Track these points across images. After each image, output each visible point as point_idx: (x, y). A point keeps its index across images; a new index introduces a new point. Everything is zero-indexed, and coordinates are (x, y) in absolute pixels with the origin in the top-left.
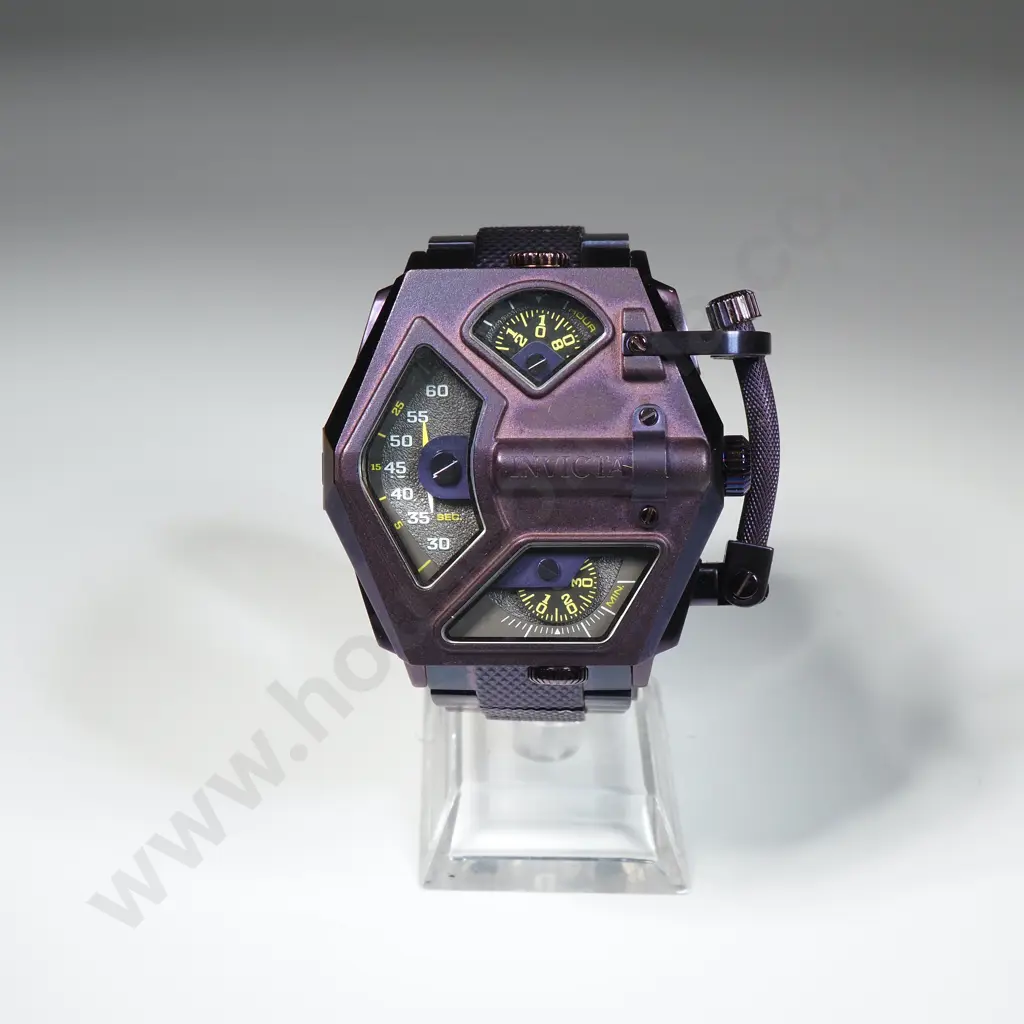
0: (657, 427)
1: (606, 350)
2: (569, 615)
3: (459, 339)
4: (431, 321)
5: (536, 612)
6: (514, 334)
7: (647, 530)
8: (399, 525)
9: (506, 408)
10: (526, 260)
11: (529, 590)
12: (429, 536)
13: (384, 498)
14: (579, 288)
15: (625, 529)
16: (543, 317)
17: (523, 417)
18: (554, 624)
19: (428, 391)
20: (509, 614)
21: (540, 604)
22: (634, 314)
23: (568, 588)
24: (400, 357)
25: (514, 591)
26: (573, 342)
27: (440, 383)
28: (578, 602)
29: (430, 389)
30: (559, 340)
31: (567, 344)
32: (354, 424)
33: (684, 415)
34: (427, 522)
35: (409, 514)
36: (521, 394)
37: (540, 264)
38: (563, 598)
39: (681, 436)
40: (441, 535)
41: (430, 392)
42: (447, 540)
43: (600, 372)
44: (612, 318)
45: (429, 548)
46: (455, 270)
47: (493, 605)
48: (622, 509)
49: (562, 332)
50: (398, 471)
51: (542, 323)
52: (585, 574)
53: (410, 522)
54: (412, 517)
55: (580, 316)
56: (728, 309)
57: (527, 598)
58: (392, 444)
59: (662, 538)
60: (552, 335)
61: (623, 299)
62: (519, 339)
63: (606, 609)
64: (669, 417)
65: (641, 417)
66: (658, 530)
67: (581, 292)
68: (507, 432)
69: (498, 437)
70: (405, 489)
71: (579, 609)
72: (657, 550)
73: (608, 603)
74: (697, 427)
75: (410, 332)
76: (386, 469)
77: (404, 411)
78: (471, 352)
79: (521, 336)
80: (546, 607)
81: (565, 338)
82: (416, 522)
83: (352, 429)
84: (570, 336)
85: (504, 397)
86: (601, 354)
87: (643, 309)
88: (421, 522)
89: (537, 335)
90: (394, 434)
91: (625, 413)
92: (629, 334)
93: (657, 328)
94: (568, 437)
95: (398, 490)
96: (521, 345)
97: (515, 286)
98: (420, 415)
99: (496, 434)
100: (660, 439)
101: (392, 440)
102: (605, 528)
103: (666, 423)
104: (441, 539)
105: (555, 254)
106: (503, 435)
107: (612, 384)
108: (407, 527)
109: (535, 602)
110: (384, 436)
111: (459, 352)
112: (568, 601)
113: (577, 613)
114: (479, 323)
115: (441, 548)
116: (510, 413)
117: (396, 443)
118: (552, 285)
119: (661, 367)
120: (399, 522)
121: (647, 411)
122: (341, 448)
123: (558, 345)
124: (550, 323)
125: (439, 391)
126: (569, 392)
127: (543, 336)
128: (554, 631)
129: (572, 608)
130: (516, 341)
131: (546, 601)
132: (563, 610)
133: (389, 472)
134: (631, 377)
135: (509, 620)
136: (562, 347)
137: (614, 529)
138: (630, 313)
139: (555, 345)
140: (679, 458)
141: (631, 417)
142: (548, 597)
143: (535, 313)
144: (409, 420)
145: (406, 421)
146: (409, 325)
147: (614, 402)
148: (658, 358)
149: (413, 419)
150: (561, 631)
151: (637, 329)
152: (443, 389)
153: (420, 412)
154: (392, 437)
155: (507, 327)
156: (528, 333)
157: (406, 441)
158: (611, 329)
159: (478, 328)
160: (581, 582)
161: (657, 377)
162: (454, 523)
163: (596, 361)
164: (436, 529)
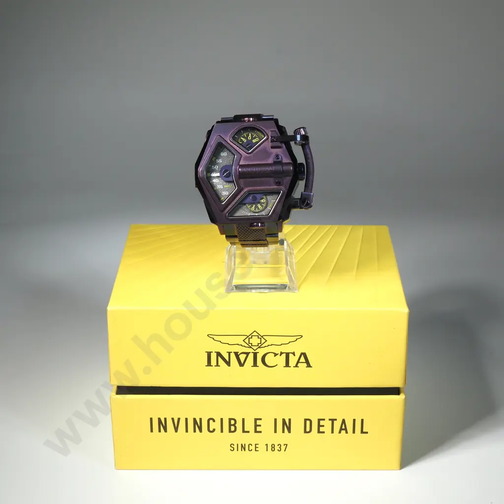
0: (279, 160)
1: (267, 141)
2: (260, 210)
3: (229, 140)
4: (222, 136)
5: (251, 210)
7: (278, 186)
8: (215, 189)
11: (249, 205)
12: (223, 191)
13: (211, 182)
14: (259, 127)
15: (272, 186)
16: (250, 134)
17: (246, 159)
18: (256, 212)
20: (244, 210)
22: (273, 132)
23: (259, 203)
24: (214, 145)
25: (246, 205)
26: (258, 140)
27: (225, 152)
28: (262, 206)
29: (222, 153)
33: (286, 157)
36: (245, 153)
38: (258, 205)
39: (286, 162)
42: (227, 192)
43: (265, 146)
44: (267, 133)
45: (223, 194)
47: (240, 208)
48: (271, 181)
49: (255, 138)
51: (250, 136)
52: (263, 198)
54: (218, 187)
55: (260, 133)
57: (249, 207)
58: (213, 168)
59: (282, 188)
60: (253, 138)
61: (270, 128)
62: (244, 140)
63: (268, 208)
64: (283, 157)
65: (275, 158)
66: (281, 186)
68: (242, 163)
70: (216, 180)
71: (262, 208)
72: (281, 192)
74: (290, 159)
75: (216, 139)
76: (211, 176)
77: (215, 159)
78: (232, 143)
83: (202, 164)
84: (257, 138)
85: (241, 154)
86: (265, 142)
87: (275, 131)
88: (221, 188)
91: (271, 157)
92: (272, 137)
93: (279, 135)
94: (257, 163)
95: (214, 180)
97: (242, 126)
100: (280, 163)
102: (267, 186)
103: (282, 159)
106: (240, 164)
107: (268, 149)
108: (217, 189)
109: (251, 207)
110: (210, 166)
111: (229, 143)
112: (260, 206)
114: (234, 136)
115: (225, 194)
116: (242, 158)
118: (252, 126)
119: (280, 145)
121: (277, 156)
123: (254, 141)
124: (252, 136)
125: (224, 154)
126: (258, 152)
127: (250, 139)
128: (256, 214)
129: (260, 208)
131: (254, 207)
132: (258, 209)
134: (272, 147)
135: (244, 212)
137: (270, 186)
140: (285, 168)
141: (273, 158)
142: (254, 205)
143: (248, 133)
145: (216, 162)
146: (216, 137)
147: (269, 154)
148: (280, 143)
149: (218, 161)
150: (258, 214)
151: (274, 136)
153: (220, 160)
154: (213, 166)
155: (241, 137)
156: (247, 138)
157: (217, 167)
158: (267, 136)
159: (234, 138)
160: (262, 201)
161: (280, 147)
162: (229, 188)
163: (264, 144)
164: (224, 189)
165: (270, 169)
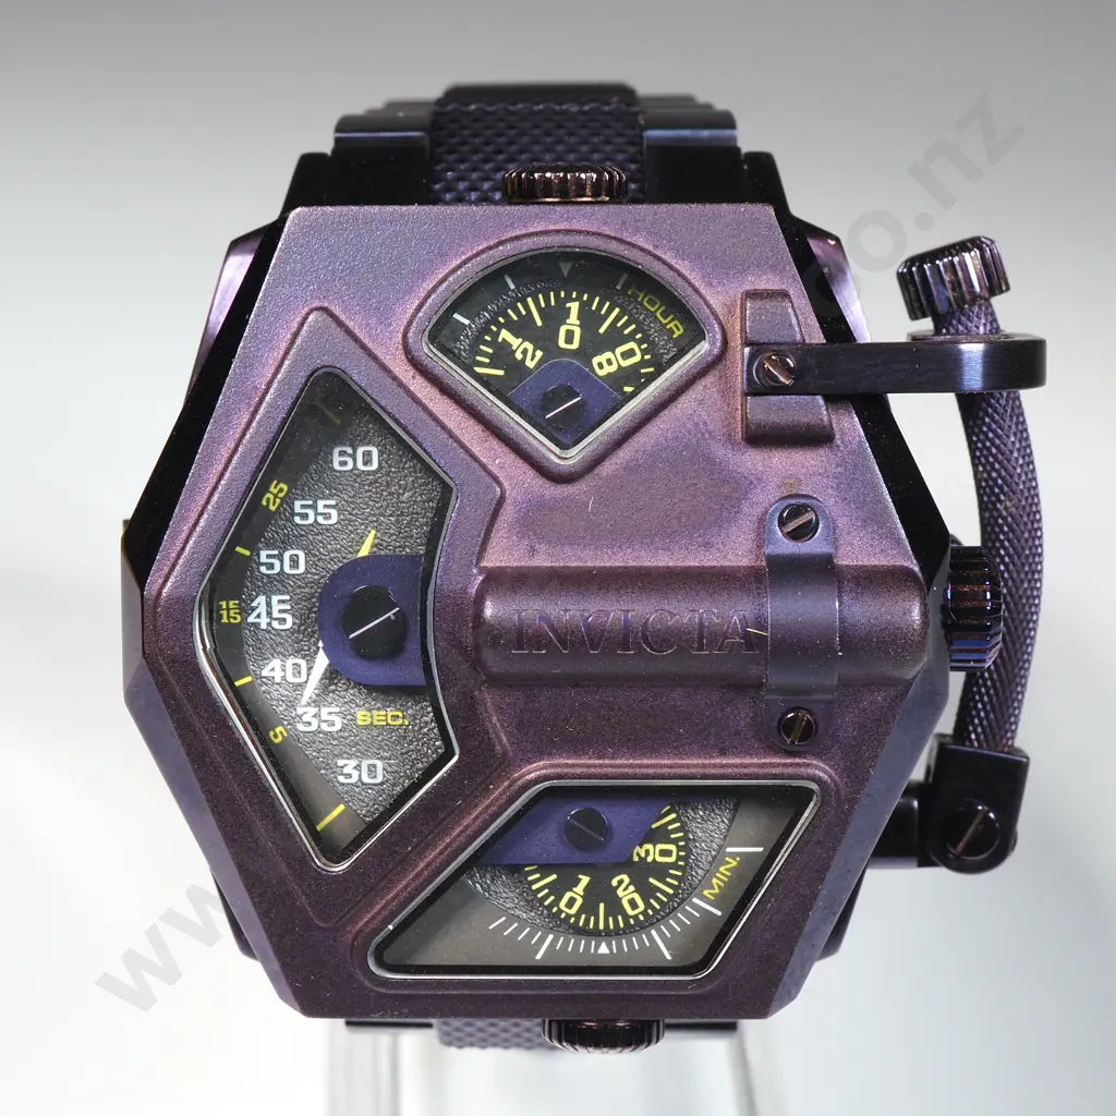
0: (815, 546)
1: (709, 380)
2: (626, 917)
3: (401, 355)
4: (343, 317)
5: (560, 911)
6: (514, 342)
7: (790, 754)
8: (278, 734)
9: (501, 501)
10: (539, 189)
11: (545, 869)
12: (340, 756)
13: (248, 679)
14: (650, 248)
15: (748, 752)
16: (574, 307)
17: (533, 523)
18: (596, 934)
19: (336, 459)
20: (505, 912)
21: (568, 895)
22: (768, 305)
23: (626, 865)
24: (279, 394)
25: (516, 870)
26: (637, 358)
27: (364, 442)
28: (647, 892)
29: (342, 453)
30: (609, 355)
31: (626, 363)
32: (184, 535)
33: (872, 519)
34: (338, 726)
35: (300, 711)
36: (531, 473)
37: (567, 194)
38: (614, 882)
39: (866, 563)
40: (364, 755)
41: (342, 460)
42: (380, 764)
43: (696, 424)
44: (719, 310)
45: (341, 779)
46: (390, 208)
47: (474, 895)
48: (741, 713)
49: (614, 339)
50: (275, 624)
51: (573, 318)
52: (659, 836)
53: (301, 727)
54: (305, 719)
55: (652, 303)
56: (947, 278)
57: (541, 883)
58: (263, 569)
59: (819, 769)
60: (595, 343)
61: (744, 272)
62: (525, 352)
63: (705, 904)
64: (840, 523)
65: (782, 523)
66: (818, 755)
67: (655, 256)
68: (503, 554)
69: (484, 564)
70: (291, 661)
71: (648, 905)
72: (811, 792)
73: (706, 892)
74: (898, 541)
75: (299, 341)
76: (251, 619)
77: (287, 501)
78: (425, 383)
79: (529, 346)
80: (579, 901)
81: (619, 350)
82: (314, 727)
83: (179, 544)
84: (632, 345)
85: (496, 479)
86: (700, 386)
87: (784, 295)
88: (324, 727)
89: (562, 343)
90: (268, 547)
91: (750, 512)
92: (758, 348)
93: (817, 336)
94: (632, 563)
95: (276, 663)
96: (530, 364)
97: (517, 244)
98: (321, 509)
99: (480, 557)
100: (822, 571)
101: (263, 559)
102: (705, 749)
103: (833, 537)
104: (365, 764)
105: (600, 175)
106: (493, 560)
107: (720, 452)
108: (294, 737)
109: (557, 890)
110: (247, 553)
111: (401, 385)
112: (626, 892)
113: (644, 913)
114: (445, 320)
115: (366, 779)
116: (508, 513)
117: (271, 566)
118: (594, 242)
119: (825, 419)
120: (279, 729)
121: (797, 511)
122: (156, 587)
123: (606, 364)
124: (589, 319)
125: (358, 459)
126: (631, 469)
127: (576, 345)
128: (597, 947)
129: (633, 904)
130: (519, 356)
131: (580, 889)
132: (615, 907)
133: (256, 625)
134: (761, 437)
135: (504, 927)
136: (614, 368)
137: (723, 753)
138: (759, 303)
139: (601, 366)
140: (865, 611)
141: (761, 521)
142: (585, 880)
143: (557, 296)
144: (297, 520)
145: (292, 522)
146: (295, 325)
147: (726, 489)
148: (820, 400)
149: (305, 516)
150: (609, 946)
151: (773, 338)
152: (367, 454)
153: (321, 503)
154: (263, 554)
155: (500, 326)
156: (544, 339)
157: (293, 562)
158: (719, 336)
159: (442, 332)
160: (652, 852)
161: (816, 438)
162: (393, 729)
163: (686, 402)
164: (355, 742)
165: (732, 612)
